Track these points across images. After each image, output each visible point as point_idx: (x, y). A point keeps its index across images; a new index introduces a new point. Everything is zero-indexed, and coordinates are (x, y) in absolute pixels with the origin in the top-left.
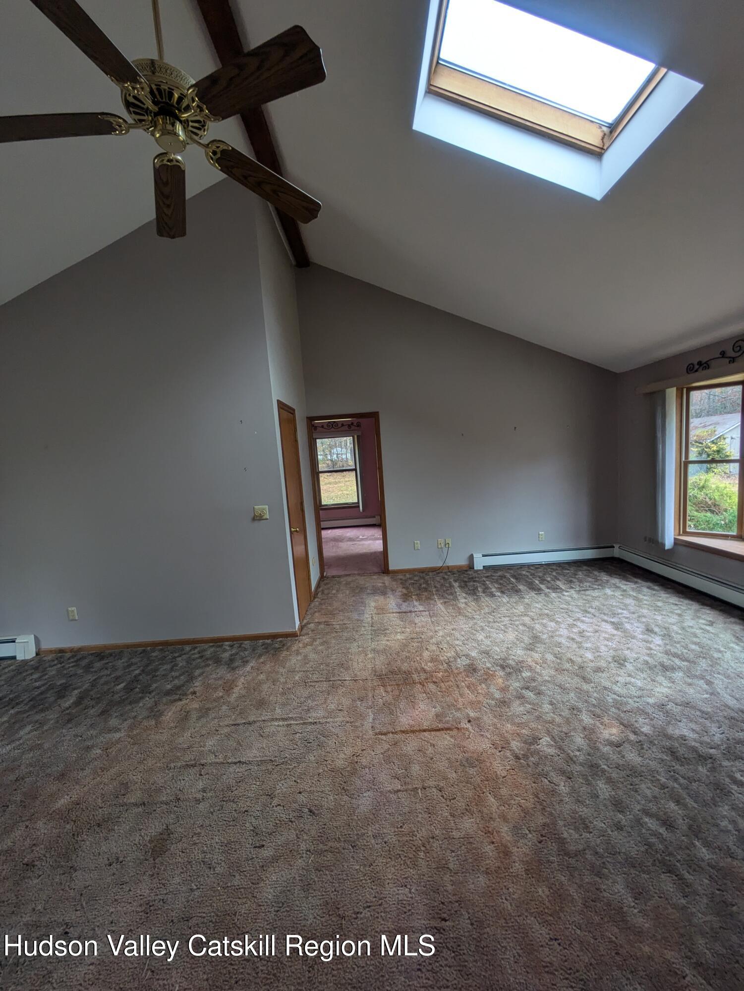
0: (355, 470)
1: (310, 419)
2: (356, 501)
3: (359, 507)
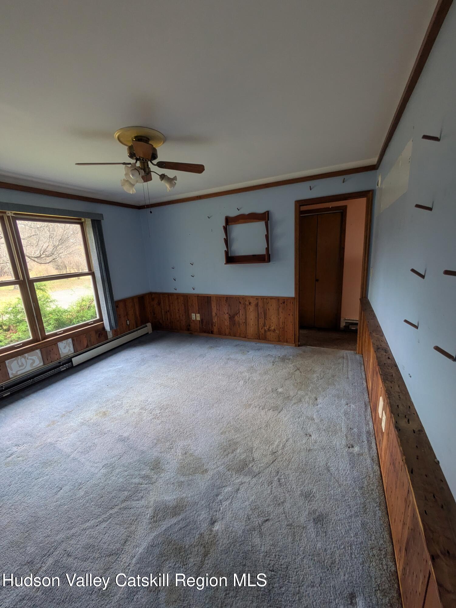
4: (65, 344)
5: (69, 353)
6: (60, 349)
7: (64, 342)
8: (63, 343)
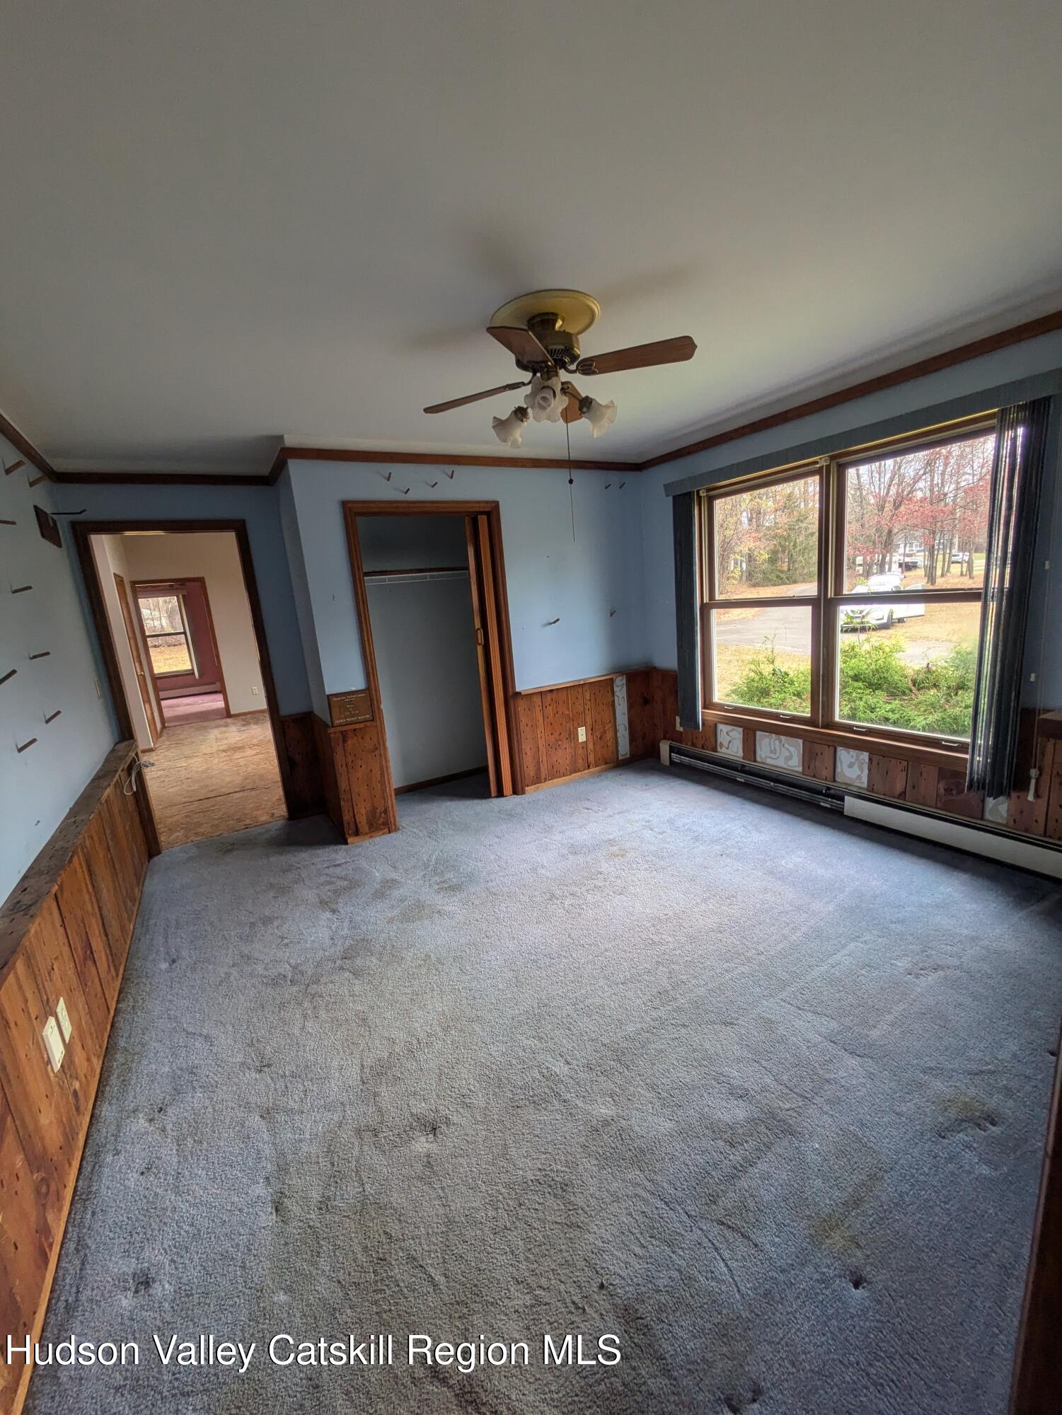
0: (185, 633)
1: (133, 583)
2: (190, 668)
3: (193, 674)
4: (852, 756)
5: (856, 784)
6: (841, 762)
7: (853, 753)
8: (849, 753)
